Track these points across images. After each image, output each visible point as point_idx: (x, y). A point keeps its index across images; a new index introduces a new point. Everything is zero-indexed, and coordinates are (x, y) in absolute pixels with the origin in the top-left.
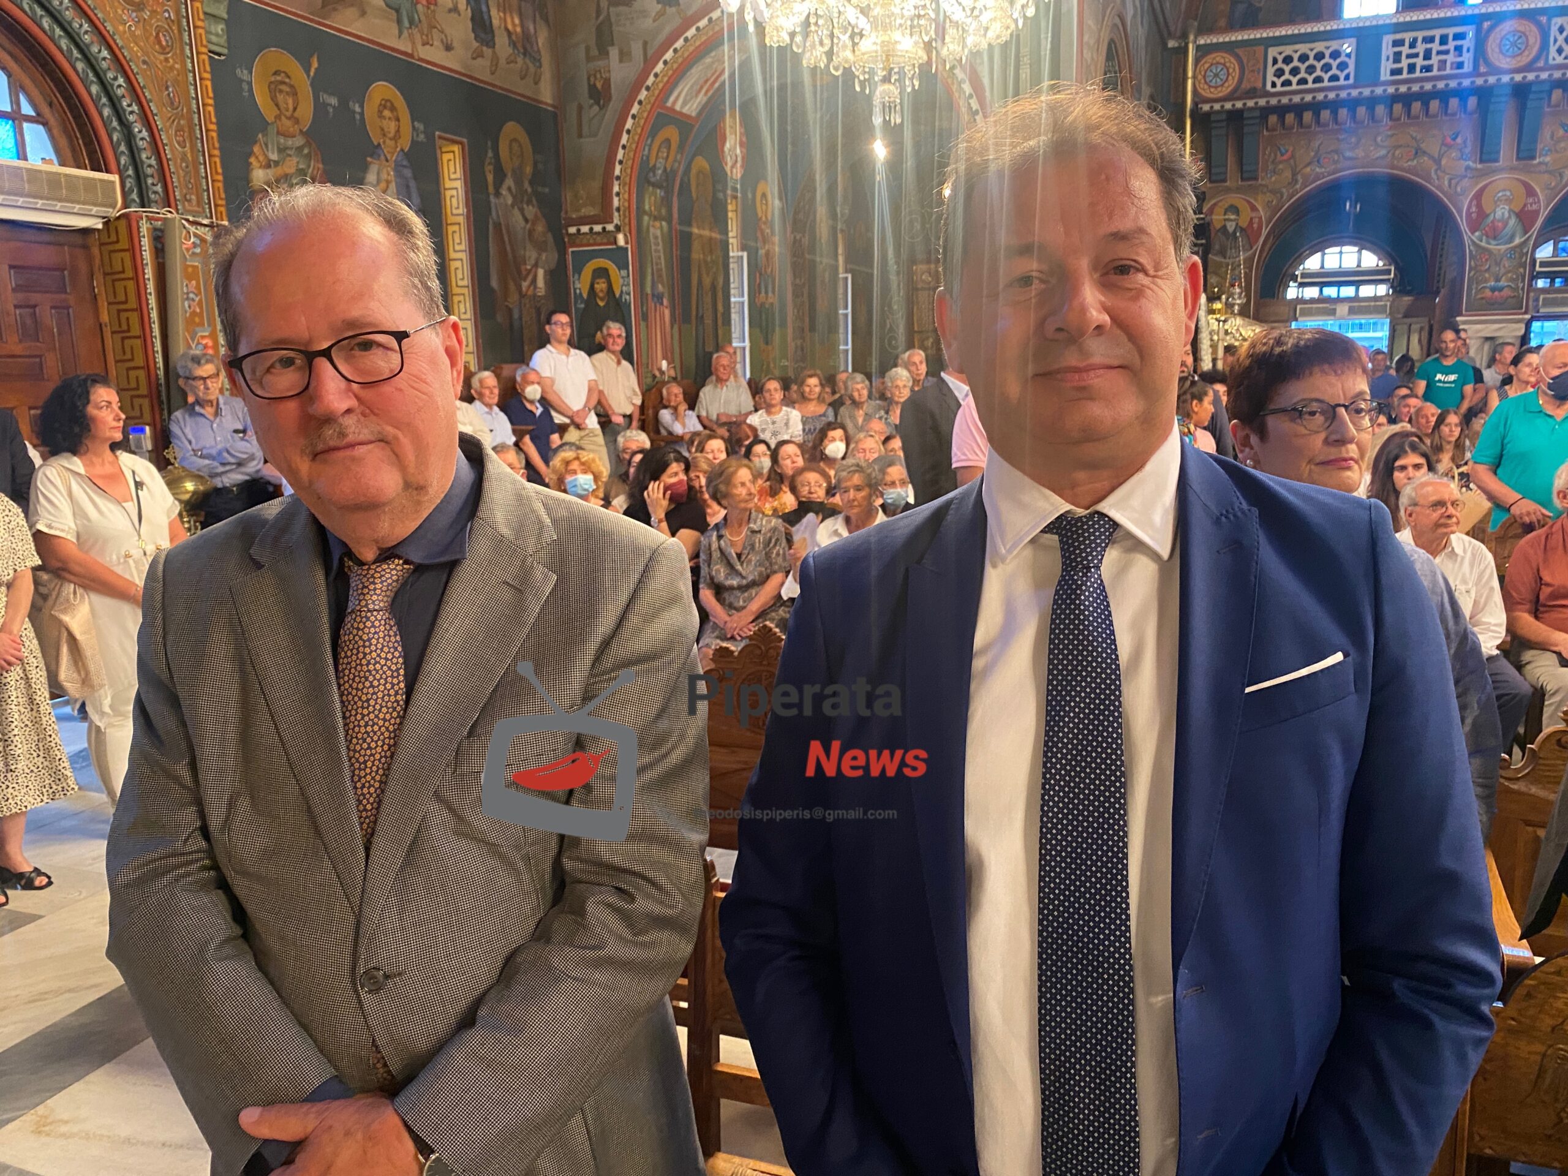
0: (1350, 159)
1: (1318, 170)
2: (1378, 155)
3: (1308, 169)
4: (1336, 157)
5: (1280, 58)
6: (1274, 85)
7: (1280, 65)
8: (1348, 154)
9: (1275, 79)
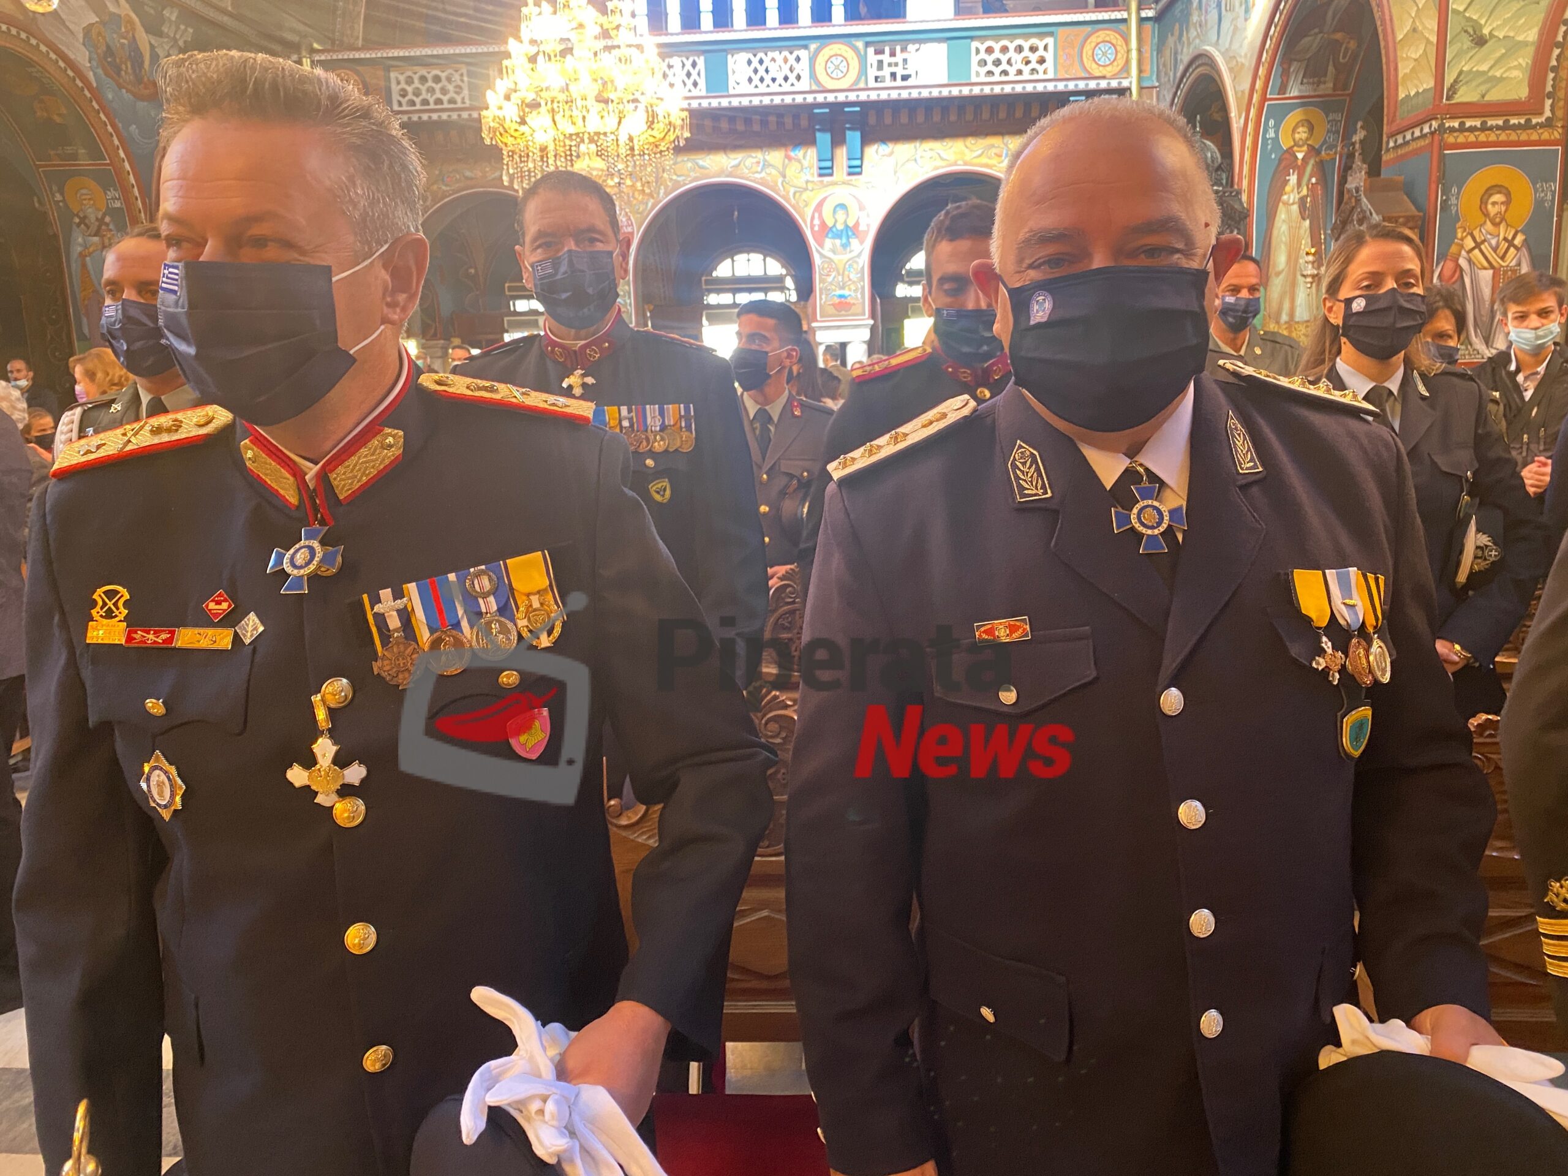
0: (472, 179)
1: (444, 188)
2: (493, 176)
3: (435, 187)
4: (458, 177)
5: (402, 78)
6: (400, 104)
7: (403, 85)
8: (468, 174)
9: (401, 99)
